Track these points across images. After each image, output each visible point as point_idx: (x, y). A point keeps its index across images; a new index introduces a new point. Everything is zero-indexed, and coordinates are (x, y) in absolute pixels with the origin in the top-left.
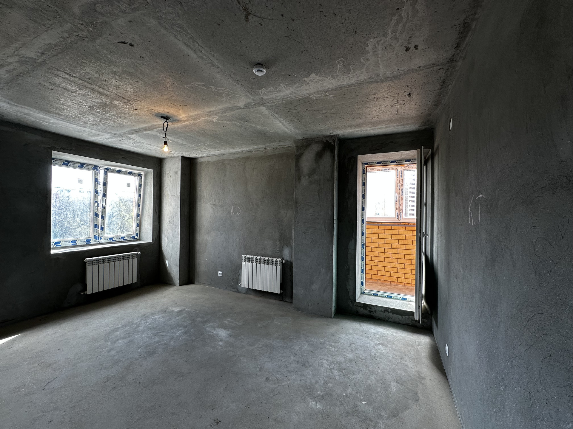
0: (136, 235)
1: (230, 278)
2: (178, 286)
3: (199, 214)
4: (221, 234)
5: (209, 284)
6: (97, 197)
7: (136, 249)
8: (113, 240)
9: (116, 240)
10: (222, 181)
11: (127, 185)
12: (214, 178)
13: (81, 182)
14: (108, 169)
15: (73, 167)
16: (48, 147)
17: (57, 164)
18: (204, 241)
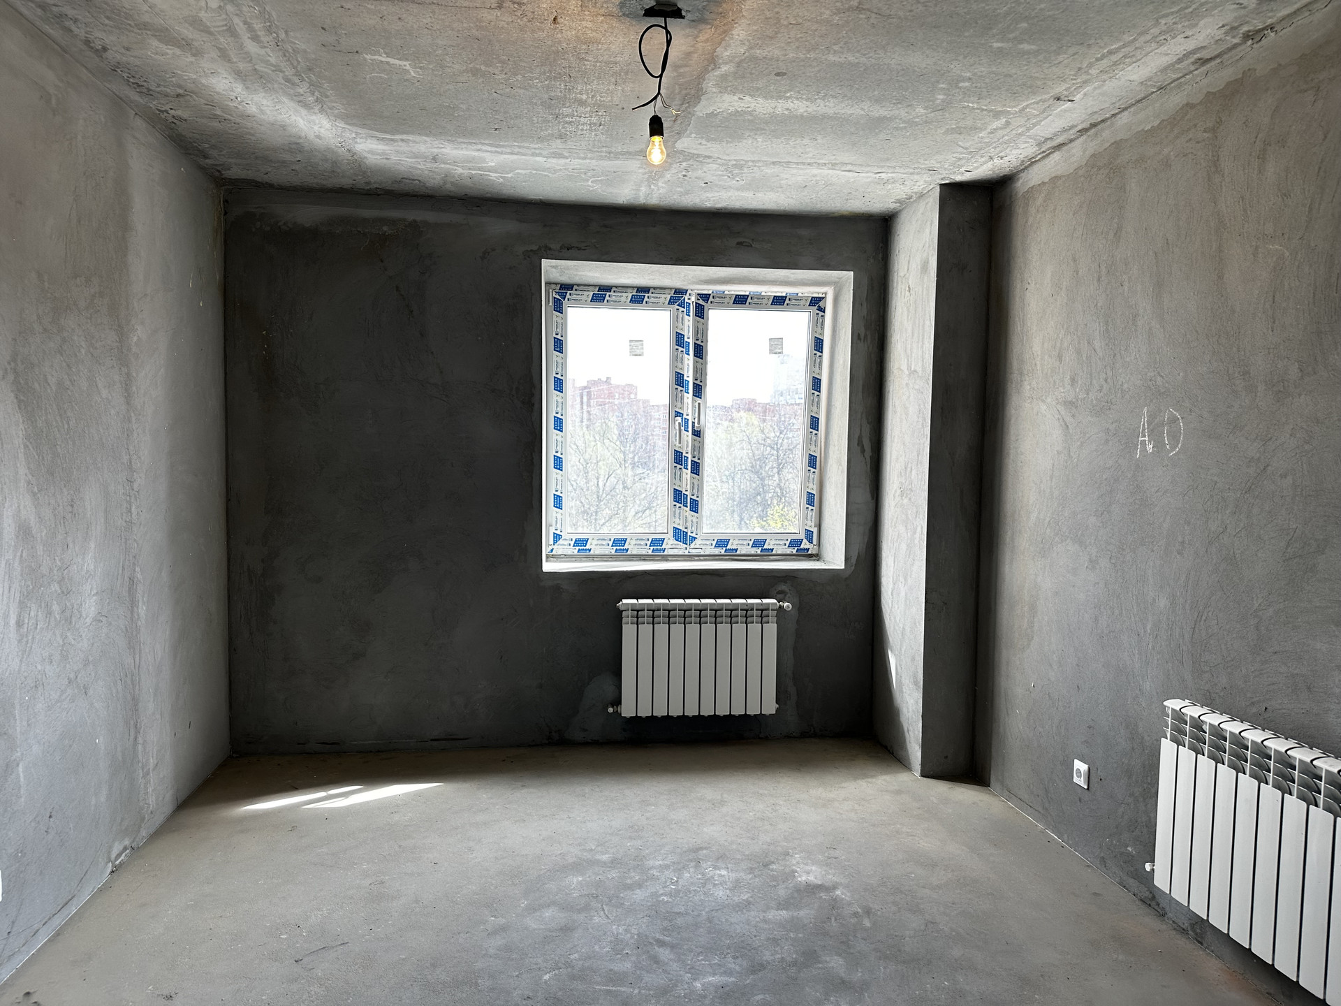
0: (806, 538)
1: (1121, 810)
2: (917, 774)
3: (1012, 452)
4: (1093, 563)
5: (1040, 809)
6: (682, 398)
7: (783, 587)
8: (729, 547)
9: (739, 547)
10: (1104, 271)
11: (771, 345)
12: (1075, 260)
13: (638, 352)
14: (705, 297)
15: (617, 304)
16: (531, 250)
17: (579, 303)
18: (1026, 591)
